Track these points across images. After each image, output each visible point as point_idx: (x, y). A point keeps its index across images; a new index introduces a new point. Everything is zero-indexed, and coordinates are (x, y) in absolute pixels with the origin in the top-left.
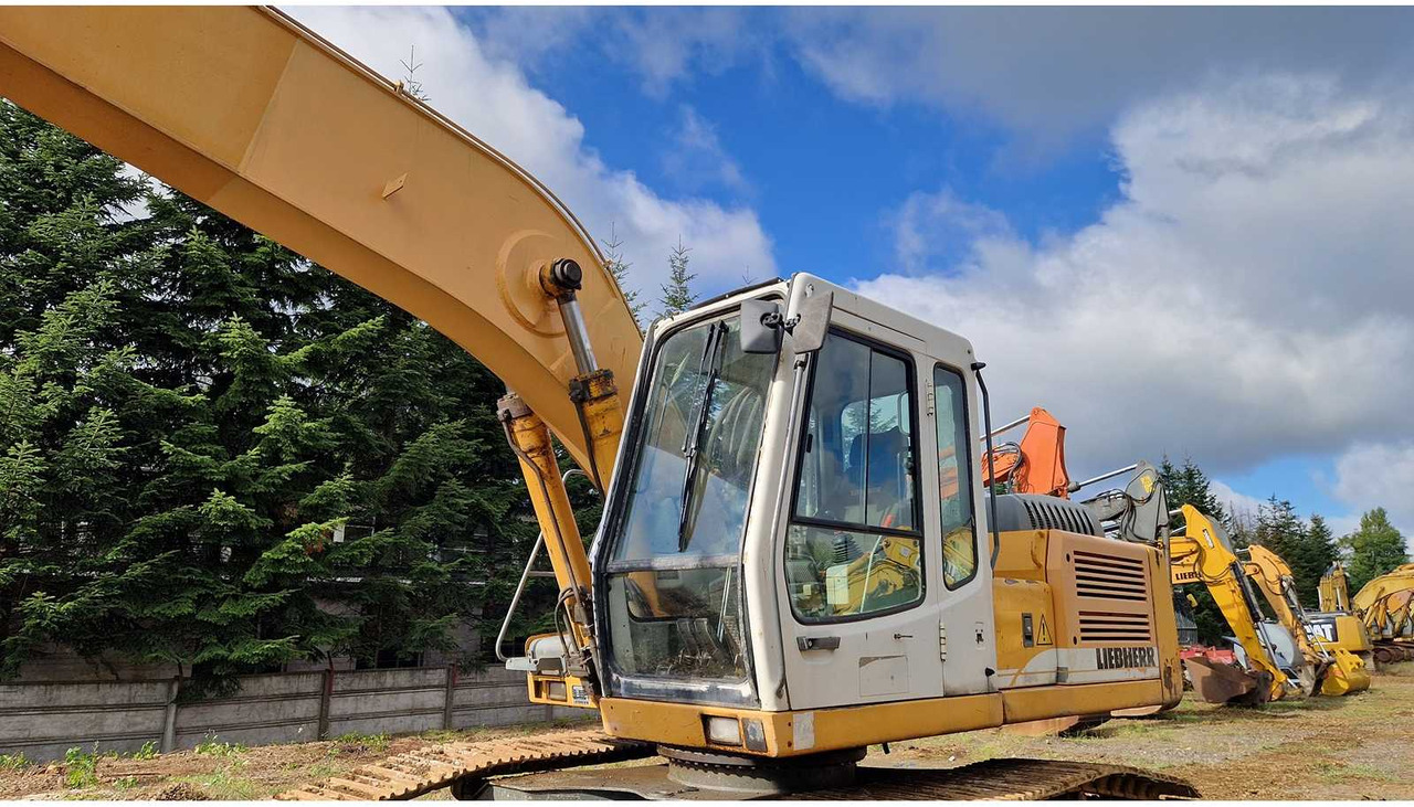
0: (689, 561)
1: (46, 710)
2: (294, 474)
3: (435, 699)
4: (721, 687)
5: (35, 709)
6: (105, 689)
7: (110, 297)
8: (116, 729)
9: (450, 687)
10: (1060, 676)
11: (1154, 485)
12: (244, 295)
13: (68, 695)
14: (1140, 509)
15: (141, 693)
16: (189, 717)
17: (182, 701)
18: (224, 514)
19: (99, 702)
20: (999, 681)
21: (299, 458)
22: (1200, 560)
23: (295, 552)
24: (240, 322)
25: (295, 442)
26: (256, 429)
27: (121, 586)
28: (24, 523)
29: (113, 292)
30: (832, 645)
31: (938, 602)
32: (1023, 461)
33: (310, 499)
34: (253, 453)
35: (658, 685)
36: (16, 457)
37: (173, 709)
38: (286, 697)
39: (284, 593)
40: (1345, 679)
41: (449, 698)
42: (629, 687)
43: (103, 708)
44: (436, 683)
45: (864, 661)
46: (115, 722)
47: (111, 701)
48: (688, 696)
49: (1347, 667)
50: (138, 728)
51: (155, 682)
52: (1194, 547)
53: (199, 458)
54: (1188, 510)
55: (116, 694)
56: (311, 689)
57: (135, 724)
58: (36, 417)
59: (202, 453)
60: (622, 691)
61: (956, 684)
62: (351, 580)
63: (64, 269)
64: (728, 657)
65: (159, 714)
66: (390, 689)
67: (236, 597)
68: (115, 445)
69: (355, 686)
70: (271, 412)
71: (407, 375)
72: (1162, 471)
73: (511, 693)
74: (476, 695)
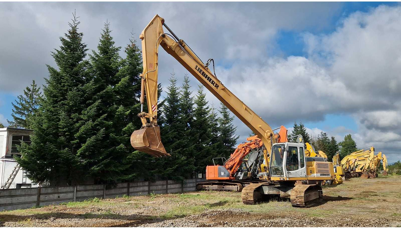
1: (86, 190)
3: (146, 188)
5: (83, 190)
6: (94, 186)
8: (96, 195)
9: (149, 186)
11: (302, 140)
13: (89, 187)
15: (99, 187)
16: (108, 192)
17: (107, 189)
19: (93, 189)
22: (309, 155)
23: (134, 156)
26: (123, 129)
32: (279, 137)
37: (105, 190)
38: (122, 188)
39: (130, 165)
40: (337, 181)
41: (149, 188)
43: (94, 190)
44: (147, 185)
46: (96, 193)
47: (95, 189)
49: (338, 178)
51: (102, 184)
52: (308, 152)
53: (116, 137)
54: (307, 144)
55: (96, 187)
56: (126, 186)
57: (99, 194)
65: (103, 191)
66: (139, 186)
67: (121, 166)
69: (133, 186)
72: (294, 126)
73: (160, 187)
74: (154, 188)
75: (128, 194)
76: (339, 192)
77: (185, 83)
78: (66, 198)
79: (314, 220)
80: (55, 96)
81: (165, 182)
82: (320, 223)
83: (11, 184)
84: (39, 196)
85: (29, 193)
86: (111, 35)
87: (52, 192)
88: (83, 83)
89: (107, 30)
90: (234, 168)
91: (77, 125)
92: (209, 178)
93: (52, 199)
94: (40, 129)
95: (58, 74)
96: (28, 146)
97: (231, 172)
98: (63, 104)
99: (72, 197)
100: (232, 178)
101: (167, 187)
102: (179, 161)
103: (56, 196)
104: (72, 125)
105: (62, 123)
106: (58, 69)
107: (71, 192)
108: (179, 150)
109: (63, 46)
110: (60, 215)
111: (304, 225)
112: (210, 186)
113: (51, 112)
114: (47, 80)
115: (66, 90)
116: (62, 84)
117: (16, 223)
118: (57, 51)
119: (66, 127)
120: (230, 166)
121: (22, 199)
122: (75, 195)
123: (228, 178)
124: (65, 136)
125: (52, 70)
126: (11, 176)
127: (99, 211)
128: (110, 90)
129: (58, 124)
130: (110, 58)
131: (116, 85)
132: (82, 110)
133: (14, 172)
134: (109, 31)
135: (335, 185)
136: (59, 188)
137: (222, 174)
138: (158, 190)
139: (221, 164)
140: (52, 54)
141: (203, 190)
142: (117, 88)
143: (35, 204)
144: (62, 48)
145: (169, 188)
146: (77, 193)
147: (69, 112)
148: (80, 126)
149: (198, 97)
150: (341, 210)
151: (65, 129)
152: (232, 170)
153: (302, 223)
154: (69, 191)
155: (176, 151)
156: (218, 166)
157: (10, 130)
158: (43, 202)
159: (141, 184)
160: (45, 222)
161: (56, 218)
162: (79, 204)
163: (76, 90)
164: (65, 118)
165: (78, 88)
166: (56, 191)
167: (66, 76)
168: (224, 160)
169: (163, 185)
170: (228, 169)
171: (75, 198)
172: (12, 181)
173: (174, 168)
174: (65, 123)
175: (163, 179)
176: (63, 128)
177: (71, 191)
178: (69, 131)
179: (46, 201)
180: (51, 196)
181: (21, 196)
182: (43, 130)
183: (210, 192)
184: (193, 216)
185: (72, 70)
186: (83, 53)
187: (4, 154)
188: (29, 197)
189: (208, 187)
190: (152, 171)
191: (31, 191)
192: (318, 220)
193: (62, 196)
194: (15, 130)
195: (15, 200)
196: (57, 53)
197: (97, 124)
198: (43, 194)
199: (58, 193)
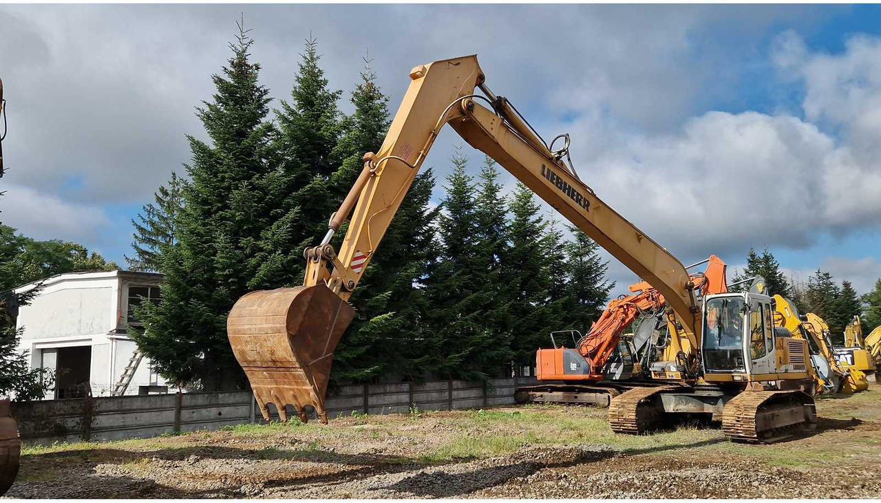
3: (405, 398)
9: (411, 392)
11: (764, 288)
22: (783, 324)
23: (374, 328)
31: (768, 355)
32: (706, 281)
38: (352, 396)
39: (366, 347)
40: (854, 384)
41: (411, 398)
44: (405, 390)
49: (856, 377)
52: (780, 317)
54: (777, 297)
56: (360, 393)
72: (749, 258)
73: (435, 395)
75: (366, 409)
76: (856, 408)
77: (487, 166)
78: (233, 416)
79: (779, 473)
80: (205, 202)
81: (445, 385)
82: (794, 482)
83: (126, 386)
84: (180, 412)
85: (158, 406)
86: (320, 65)
87: (205, 404)
88: (262, 171)
89: (311, 54)
90: (599, 354)
91: (253, 261)
92: (544, 377)
93: (207, 418)
94: (177, 271)
95: (211, 154)
96: (155, 308)
97: (593, 364)
98: (222, 218)
99: (247, 414)
100: (596, 376)
101: (450, 395)
102: (476, 339)
103: (213, 412)
104: (240, 261)
105: (222, 257)
106: (210, 143)
107: (243, 404)
108: (475, 314)
109: (220, 95)
110: (211, 452)
111: (753, 484)
112: (545, 394)
113: (198, 234)
114: (189, 168)
115: (228, 189)
116: (220, 175)
117: (119, 466)
118: (209, 105)
119: (229, 267)
120: (590, 349)
121: (145, 418)
122: (254, 412)
123: (587, 376)
124: (226, 284)
125: (198, 147)
126: (127, 371)
127: (293, 444)
128: (319, 184)
129: (214, 260)
130: (319, 116)
131: (332, 173)
132: (261, 228)
133: (132, 362)
134: (315, 57)
135: (850, 393)
136: (220, 396)
137: (573, 366)
138: (432, 402)
139: (571, 345)
140: (198, 112)
141: (531, 403)
142: (336, 181)
144: (217, 98)
145: (456, 397)
147: (235, 235)
148: (259, 265)
149: (518, 196)
150: (853, 452)
151: (227, 272)
152: (596, 359)
153: (748, 481)
154: (240, 401)
155: (467, 317)
156: (562, 350)
157: (123, 276)
158: (187, 423)
159: (393, 388)
160: (176, 467)
161: (202, 459)
162: (257, 430)
163: (246, 186)
164: (227, 248)
165: (250, 184)
166: (213, 402)
167: (227, 158)
168: (577, 337)
169: (441, 391)
170: (586, 356)
171: (253, 415)
172: (130, 380)
173: (463, 353)
174: (227, 258)
175: (441, 376)
176: (223, 269)
177: (246, 400)
178: (236, 274)
179: (195, 422)
180: (204, 412)
181: (142, 410)
182: (183, 275)
183: (546, 407)
184: (493, 459)
185: (239, 144)
186: (260, 106)
187: (114, 326)
188: (158, 413)
189: (542, 396)
190: (416, 361)
191: (162, 401)
192: (791, 473)
193: (225, 410)
194: (135, 276)
195: (130, 419)
196: (207, 109)
197: (294, 259)
198: (187, 408)
199: (218, 405)
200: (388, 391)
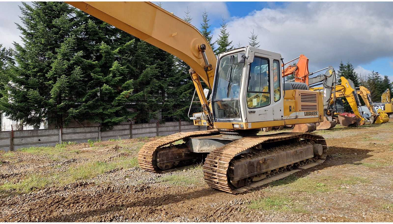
0: (229, 99)
1: (74, 133)
2: (120, 80)
3: (154, 130)
4: (236, 119)
6: (85, 128)
7: (74, 39)
8: (89, 137)
9: (157, 127)
10: (296, 117)
11: (333, 72)
12: (102, 36)
13: (78, 130)
14: (328, 79)
15: (93, 129)
16: (104, 134)
17: (102, 131)
18: (106, 89)
19: (85, 131)
20: (283, 118)
21: (120, 76)
23: (123, 97)
24: (104, 43)
25: (119, 72)
26: (110, 69)
27: (87, 106)
28: (65, 93)
29: (75, 38)
30: (254, 112)
31: (273, 104)
32: (297, 69)
33: (124, 85)
34: (111, 75)
35: (224, 120)
36: (62, 78)
37: (100, 132)
38: (123, 130)
39: (121, 107)
40: (382, 120)
41: (157, 130)
42: (219, 120)
43: (86, 133)
44: (154, 126)
45: (260, 115)
46: (89, 135)
48: (230, 121)
49: (383, 116)
50: (93, 137)
51: (95, 127)
52: (343, 88)
53: (99, 77)
54: (343, 78)
55: (88, 130)
56: (128, 128)
57: (93, 136)
58: (63, 69)
59: (100, 75)
60: (217, 121)
61: (275, 118)
62: (133, 103)
63: (62, 32)
64: (236, 114)
65: (97, 134)
66: (144, 128)
67: (111, 108)
68: (81, 74)
69: (137, 127)
70: (113, 65)
71: (141, 54)
73: (171, 128)
74: (163, 129)
75: (131, 136)
77: (204, 22)
78: (49, 141)
81: (178, 123)
84: (13, 140)
93: (31, 142)
99: (57, 140)
101: (180, 128)
103: (36, 139)
107: (55, 135)
119: (37, 67)
122: (61, 138)
143: (8, 148)
145: (183, 129)
146: (63, 136)
151: (35, 70)
154: (52, 134)
158: (18, 145)
169: (175, 126)
171: (61, 140)
176: (34, 68)
177: (56, 133)
179: (23, 144)
180: (29, 140)
193: (43, 139)
197: (74, 63)
198: (17, 138)
199: (38, 136)
200: (144, 127)
